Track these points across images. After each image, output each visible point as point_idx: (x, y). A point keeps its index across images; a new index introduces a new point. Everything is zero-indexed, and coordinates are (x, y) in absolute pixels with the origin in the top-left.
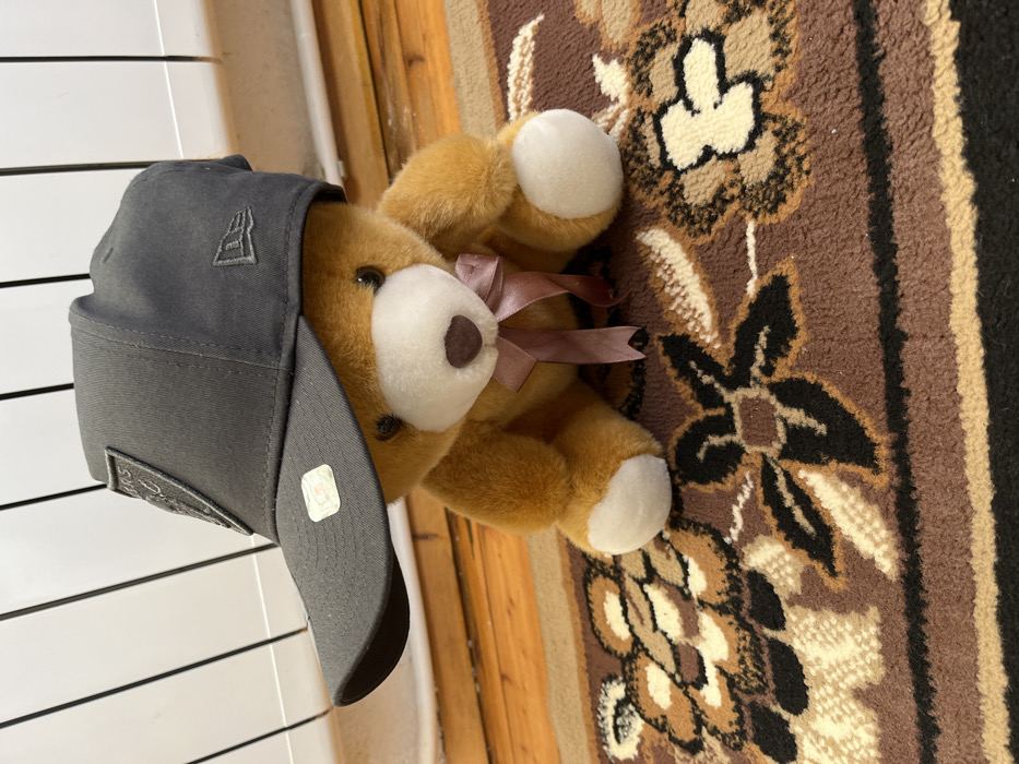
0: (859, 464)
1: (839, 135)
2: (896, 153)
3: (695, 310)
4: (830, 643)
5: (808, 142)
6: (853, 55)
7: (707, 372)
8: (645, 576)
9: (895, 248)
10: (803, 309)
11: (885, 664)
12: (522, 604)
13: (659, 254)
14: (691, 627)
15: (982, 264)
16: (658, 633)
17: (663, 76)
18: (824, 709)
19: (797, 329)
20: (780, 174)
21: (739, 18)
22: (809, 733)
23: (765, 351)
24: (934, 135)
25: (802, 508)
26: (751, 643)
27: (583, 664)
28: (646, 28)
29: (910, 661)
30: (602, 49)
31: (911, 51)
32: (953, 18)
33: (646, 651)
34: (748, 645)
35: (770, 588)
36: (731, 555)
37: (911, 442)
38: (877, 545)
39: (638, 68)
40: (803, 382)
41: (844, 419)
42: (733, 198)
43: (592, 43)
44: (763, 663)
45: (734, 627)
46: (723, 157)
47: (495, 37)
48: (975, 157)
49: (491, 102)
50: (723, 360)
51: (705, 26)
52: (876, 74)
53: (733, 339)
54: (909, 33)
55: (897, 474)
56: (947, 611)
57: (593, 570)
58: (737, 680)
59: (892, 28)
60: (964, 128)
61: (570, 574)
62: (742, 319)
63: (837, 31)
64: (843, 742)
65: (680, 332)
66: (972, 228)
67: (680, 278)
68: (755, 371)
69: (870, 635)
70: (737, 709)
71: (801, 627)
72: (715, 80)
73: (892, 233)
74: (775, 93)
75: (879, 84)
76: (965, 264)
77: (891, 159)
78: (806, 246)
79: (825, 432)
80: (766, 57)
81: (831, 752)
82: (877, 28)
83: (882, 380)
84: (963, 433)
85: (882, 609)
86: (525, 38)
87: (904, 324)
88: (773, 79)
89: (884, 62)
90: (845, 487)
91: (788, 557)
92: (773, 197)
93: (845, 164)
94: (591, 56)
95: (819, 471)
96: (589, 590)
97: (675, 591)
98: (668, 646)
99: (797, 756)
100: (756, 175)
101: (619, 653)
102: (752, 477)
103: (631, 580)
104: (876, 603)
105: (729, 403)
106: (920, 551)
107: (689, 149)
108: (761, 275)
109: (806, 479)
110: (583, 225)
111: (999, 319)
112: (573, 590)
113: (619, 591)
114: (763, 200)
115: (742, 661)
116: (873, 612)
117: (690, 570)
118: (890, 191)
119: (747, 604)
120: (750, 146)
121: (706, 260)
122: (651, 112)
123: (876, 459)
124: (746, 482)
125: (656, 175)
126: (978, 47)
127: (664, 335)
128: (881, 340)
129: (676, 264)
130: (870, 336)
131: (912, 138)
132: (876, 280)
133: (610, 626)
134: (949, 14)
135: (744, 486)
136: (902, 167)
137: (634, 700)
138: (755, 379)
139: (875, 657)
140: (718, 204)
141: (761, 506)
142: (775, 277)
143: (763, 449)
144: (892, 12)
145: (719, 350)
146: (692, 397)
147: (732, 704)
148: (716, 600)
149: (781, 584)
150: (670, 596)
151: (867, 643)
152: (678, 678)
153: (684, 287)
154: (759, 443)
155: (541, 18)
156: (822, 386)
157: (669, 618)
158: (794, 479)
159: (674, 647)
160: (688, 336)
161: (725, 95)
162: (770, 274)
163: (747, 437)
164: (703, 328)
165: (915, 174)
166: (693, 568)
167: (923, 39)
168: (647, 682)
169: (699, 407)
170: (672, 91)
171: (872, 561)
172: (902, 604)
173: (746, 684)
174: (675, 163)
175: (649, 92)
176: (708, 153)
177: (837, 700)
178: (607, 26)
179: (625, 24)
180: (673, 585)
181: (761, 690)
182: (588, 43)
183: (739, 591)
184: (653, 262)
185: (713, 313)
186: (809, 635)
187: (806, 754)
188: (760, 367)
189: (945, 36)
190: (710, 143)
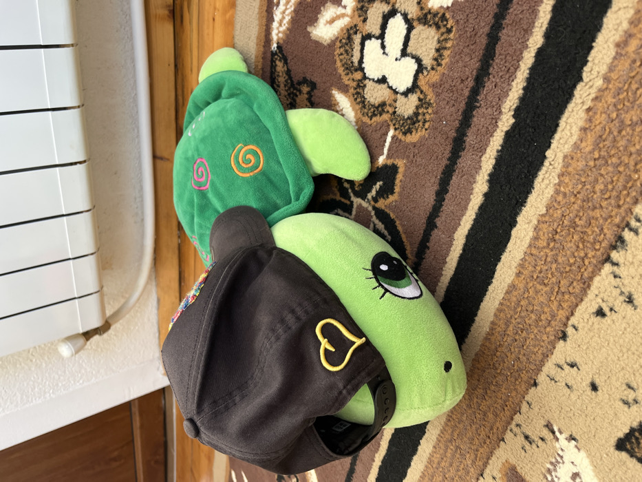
1: (446, 126)
2: (465, 153)
5: (432, 116)
6: (467, 94)
9: (447, 191)
10: (400, 186)
13: (342, 110)
15: (476, 221)
17: (375, 18)
19: (394, 193)
20: (414, 120)
21: (424, 24)
23: (377, 191)
24: (482, 159)
31: (490, 115)
32: (513, 116)
40: (388, 215)
41: (400, 241)
42: (388, 112)
46: (391, 89)
48: (493, 179)
50: (356, 182)
51: (406, 11)
52: (472, 112)
54: (493, 107)
59: (488, 97)
63: (465, 77)
66: (479, 205)
68: (369, 196)
72: (401, 46)
73: (449, 184)
74: (427, 79)
75: (471, 117)
76: (470, 216)
77: (462, 154)
78: (412, 162)
79: (390, 240)
80: (430, 57)
82: (482, 92)
83: (421, 237)
84: (442, 274)
87: (438, 222)
88: (428, 72)
89: (478, 110)
92: (407, 128)
93: (443, 140)
100: (403, 111)
105: (353, 202)
107: (375, 69)
108: (387, 158)
114: (402, 126)
118: (456, 167)
120: (406, 94)
122: (362, 32)
125: (353, 68)
128: (426, 222)
132: (435, 198)
134: (513, 113)
136: (464, 161)
138: (368, 200)
140: (380, 109)
142: (393, 164)
144: (491, 90)
146: (336, 188)
156: (395, 222)
161: (403, 58)
162: (392, 161)
167: (497, 115)
169: (338, 194)
170: (377, 32)
174: (365, 71)
175: (365, 21)
176: (383, 80)
188: (372, 196)
189: (506, 121)
190: (387, 76)
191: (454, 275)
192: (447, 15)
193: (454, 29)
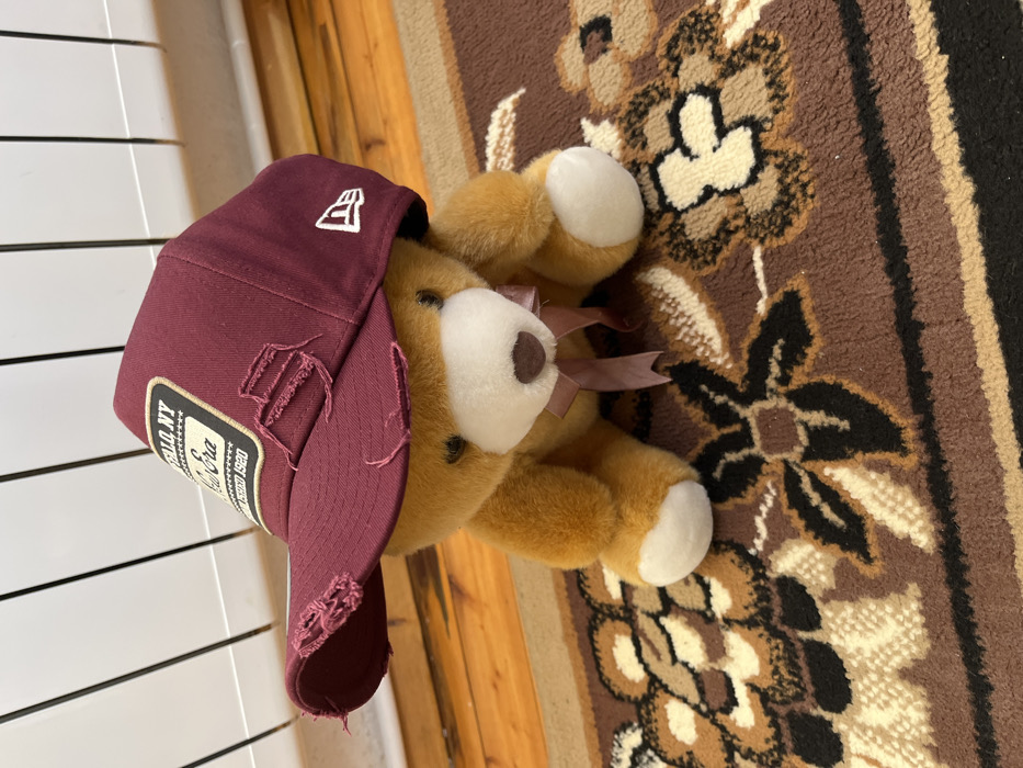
0: (886, 450)
1: (842, 160)
2: (899, 168)
3: (703, 337)
4: (870, 630)
5: (811, 170)
6: (850, 91)
7: (719, 392)
8: (660, 608)
9: (905, 250)
10: (817, 318)
11: (930, 637)
12: (511, 674)
13: (662, 290)
14: (716, 649)
15: (987, 253)
16: (678, 666)
17: (659, 129)
18: (869, 698)
19: (812, 337)
20: (785, 201)
21: (733, 73)
22: (855, 728)
23: (780, 363)
24: (934, 149)
25: (830, 504)
26: (785, 650)
27: (591, 719)
28: (639, 89)
29: (956, 626)
30: (591, 112)
31: (905, 82)
32: (941, 52)
33: (665, 688)
34: (781, 653)
35: (803, 588)
36: (758, 565)
37: (937, 419)
38: (911, 523)
39: (630, 125)
40: (822, 385)
41: (868, 411)
42: (737, 229)
43: (579, 109)
44: (799, 668)
45: (764, 638)
46: (726, 193)
47: (470, 114)
48: (971, 164)
49: (467, 173)
50: (736, 379)
51: (699, 82)
52: (873, 106)
53: (746, 356)
54: (902, 68)
55: (926, 452)
56: (988, 570)
57: (600, 616)
58: (771, 692)
59: (885, 66)
60: (960, 140)
61: (572, 626)
62: (755, 337)
63: (833, 74)
64: (892, 727)
65: (687, 359)
66: (976, 224)
67: (686, 308)
68: (771, 383)
69: (912, 613)
70: (774, 723)
71: (839, 621)
72: (712, 127)
73: (901, 237)
74: (775, 131)
75: (877, 113)
76: (972, 254)
77: (895, 174)
78: (816, 261)
79: (848, 427)
80: (763, 102)
81: (879, 741)
82: (871, 67)
83: (903, 368)
84: (986, 402)
85: (922, 583)
86: (505, 112)
87: (919, 314)
88: (772, 120)
89: (880, 94)
90: (873, 475)
91: (818, 555)
92: (779, 221)
93: (850, 183)
94: (579, 120)
95: (844, 466)
96: (595, 637)
97: (696, 616)
98: (690, 676)
99: (844, 755)
100: (760, 205)
101: (632, 698)
102: (774, 485)
103: (645, 616)
104: (915, 579)
105: (745, 419)
106: (956, 519)
107: (689, 190)
108: (771, 293)
109: (832, 475)
110: (613, 253)
111: (1009, 296)
112: (575, 642)
113: (630, 631)
114: (770, 225)
115: (776, 671)
116: (913, 589)
117: (712, 591)
118: (895, 201)
119: (778, 611)
120: (753, 179)
121: (713, 288)
122: (647, 162)
123: (904, 442)
124: (768, 491)
125: (654, 218)
126: (967, 74)
127: (671, 365)
128: (898, 333)
129: (680, 296)
130: (887, 331)
131: (913, 154)
132: (889, 280)
133: (621, 671)
134: (938, 49)
135: (766, 496)
136: (905, 181)
137: (653, 744)
138: (771, 390)
139: (919, 632)
140: (722, 236)
141: (785, 510)
142: (786, 293)
143: (785, 455)
144: (885, 52)
145: (731, 369)
146: (705, 419)
147: (767, 720)
148: (743, 615)
149: (814, 583)
150: (690, 624)
151: (910, 620)
152: (704, 708)
153: (689, 317)
154: (780, 451)
155: (522, 91)
156: (841, 386)
157: (690, 647)
158: (820, 477)
159: (696, 676)
160: (698, 361)
161: (724, 139)
162: (781, 291)
163: (768, 448)
164: (712, 352)
165: (917, 185)
166: (716, 587)
167: (916, 72)
168: (668, 721)
169: (713, 427)
170: (669, 141)
171: (908, 539)
172: (942, 574)
173: (781, 695)
174: (675, 205)
175: (644, 145)
176: (709, 191)
177: (882, 685)
178: (596, 91)
179: (616, 88)
180: (694, 610)
181: (798, 697)
182: (576, 108)
183: (768, 599)
184: (655, 299)
185: (722, 336)
186: (847, 628)
187: (853, 750)
188: (776, 378)
189: (936, 68)
190: (710, 183)
191: (1010, 382)
192: (761, 33)
193: (781, 37)
